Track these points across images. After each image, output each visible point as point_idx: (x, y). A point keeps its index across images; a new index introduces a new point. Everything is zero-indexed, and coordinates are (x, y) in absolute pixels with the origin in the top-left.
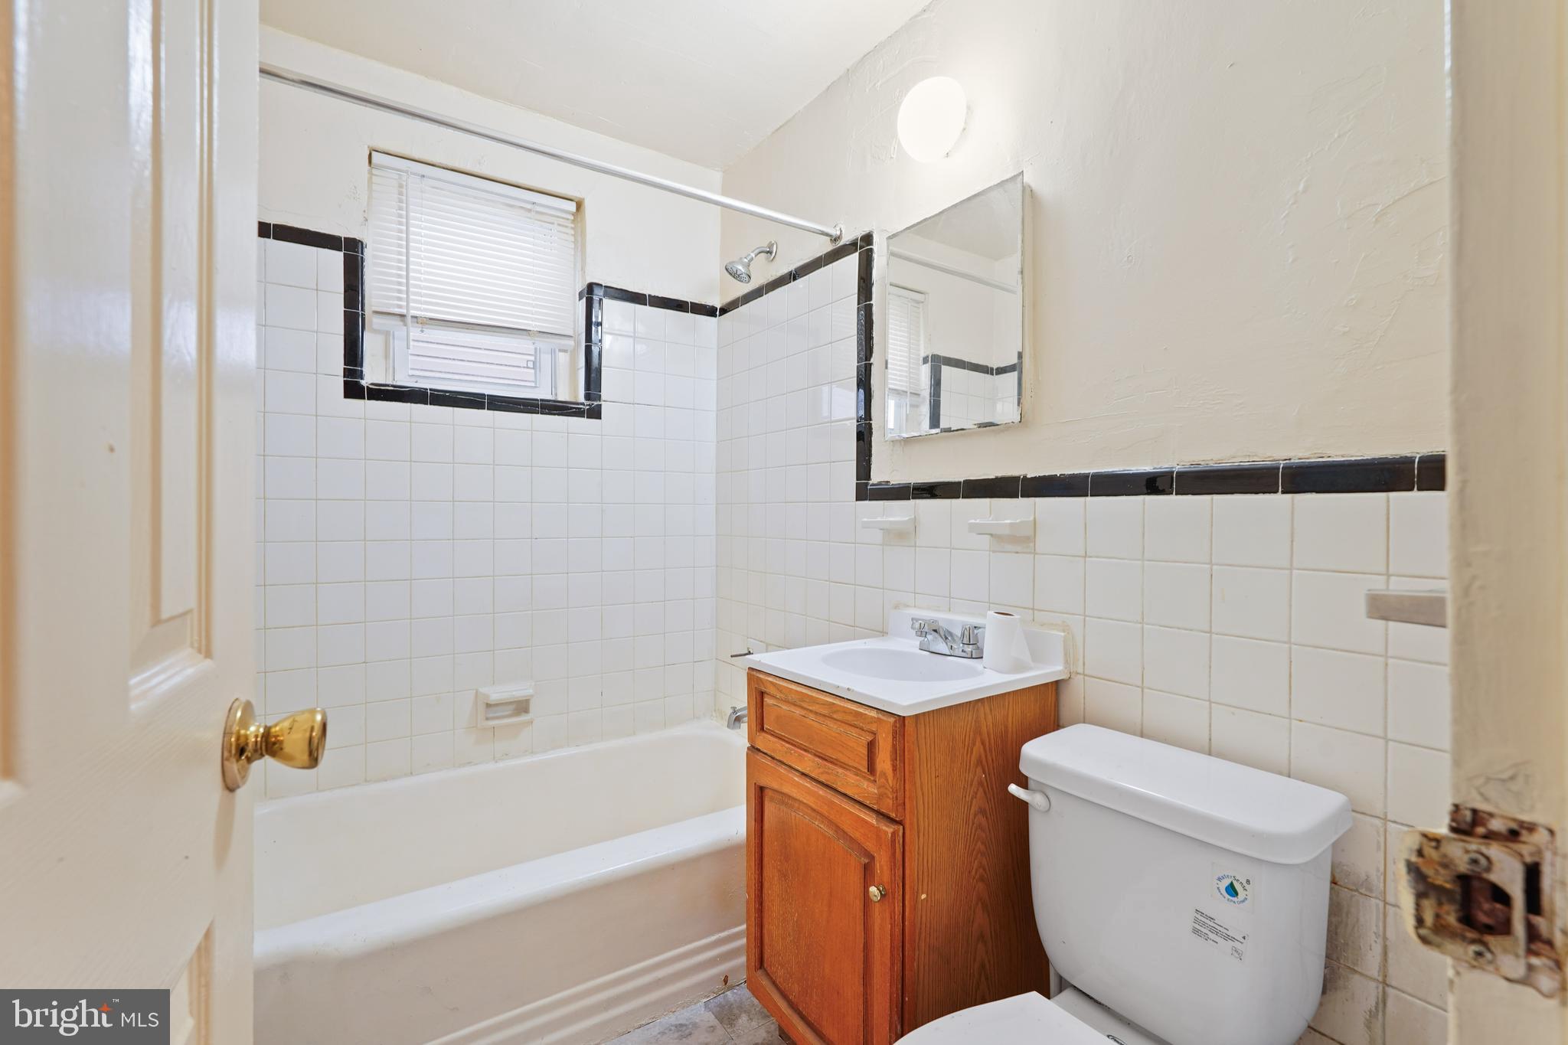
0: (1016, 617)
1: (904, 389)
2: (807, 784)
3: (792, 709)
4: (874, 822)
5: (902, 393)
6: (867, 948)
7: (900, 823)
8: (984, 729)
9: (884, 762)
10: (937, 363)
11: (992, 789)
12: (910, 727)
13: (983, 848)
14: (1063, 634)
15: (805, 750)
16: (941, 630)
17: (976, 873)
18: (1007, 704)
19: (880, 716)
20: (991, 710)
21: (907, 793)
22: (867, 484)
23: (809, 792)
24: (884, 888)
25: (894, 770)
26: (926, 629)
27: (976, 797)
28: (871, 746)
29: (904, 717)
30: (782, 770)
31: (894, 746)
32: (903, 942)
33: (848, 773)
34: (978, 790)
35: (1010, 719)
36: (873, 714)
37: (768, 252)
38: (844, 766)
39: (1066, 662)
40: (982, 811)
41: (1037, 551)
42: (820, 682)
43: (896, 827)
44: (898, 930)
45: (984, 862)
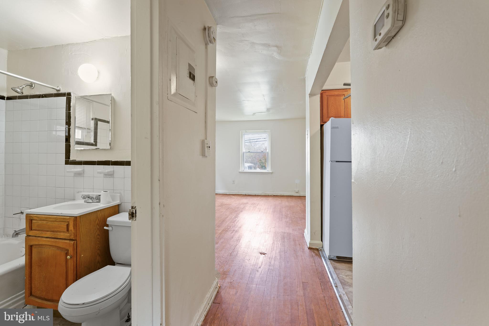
0: (108, 192)
1: (85, 127)
2: (48, 239)
3: (43, 222)
4: (69, 242)
5: (84, 128)
6: (67, 272)
7: (76, 240)
8: (99, 217)
9: (71, 228)
10: (97, 121)
11: (101, 229)
12: (78, 219)
13: (99, 243)
14: (119, 195)
15: (47, 231)
16: (90, 197)
17: (97, 248)
18: (105, 211)
19: (70, 218)
20: (101, 213)
21: (78, 233)
22: (69, 160)
23: (49, 241)
24: (71, 256)
25: (74, 228)
26: (85, 197)
27: (97, 232)
28: (68, 226)
29: (76, 217)
30: (39, 238)
31: (74, 224)
32: (77, 266)
33: (61, 233)
34: (97, 230)
35: (106, 214)
36: (68, 217)
37: (30, 86)
38: (60, 232)
39: (120, 200)
40: (99, 235)
41: (114, 177)
42: (53, 213)
43: (74, 241)
44: (75, 264)
45: (99, 245)
